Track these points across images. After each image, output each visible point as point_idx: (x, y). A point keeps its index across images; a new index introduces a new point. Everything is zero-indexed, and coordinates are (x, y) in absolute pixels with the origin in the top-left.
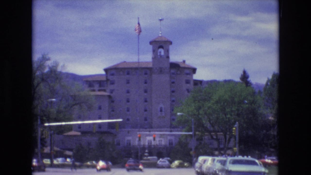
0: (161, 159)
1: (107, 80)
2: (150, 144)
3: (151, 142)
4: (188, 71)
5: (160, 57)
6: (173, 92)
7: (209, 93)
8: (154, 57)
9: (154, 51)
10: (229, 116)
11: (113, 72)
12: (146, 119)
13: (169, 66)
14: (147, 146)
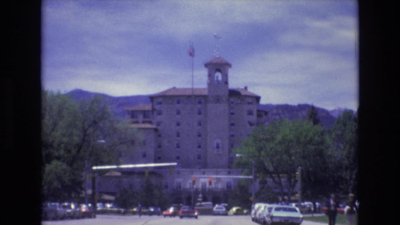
0: (217, 206)
1: (153, 110)
2: (204, 188)
3: (205, 185)
4: (250, 100)
5: (217, 82)
6: (232, 124)
7: (272, 132)
8: (210, 83)
9: (210, 75)
10: (293, 158)
11: (160, 100)
12: (199, 157)
13: (228, 93)
14: (200, 190)
